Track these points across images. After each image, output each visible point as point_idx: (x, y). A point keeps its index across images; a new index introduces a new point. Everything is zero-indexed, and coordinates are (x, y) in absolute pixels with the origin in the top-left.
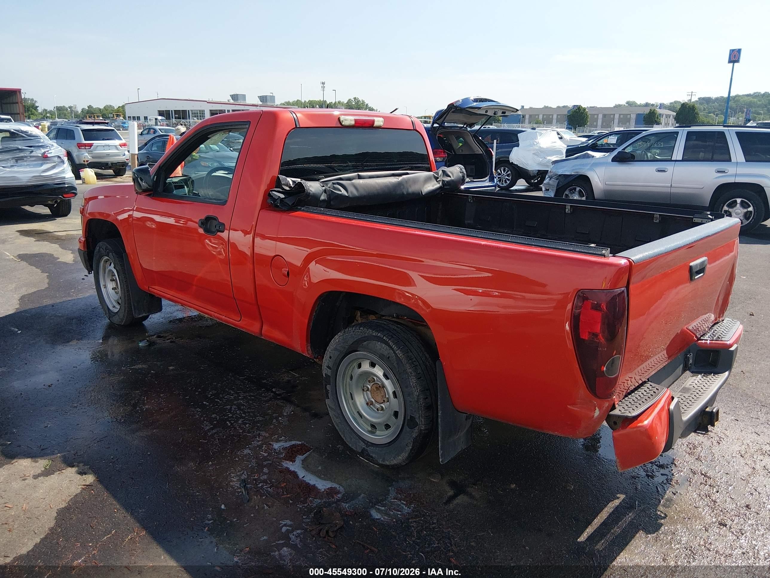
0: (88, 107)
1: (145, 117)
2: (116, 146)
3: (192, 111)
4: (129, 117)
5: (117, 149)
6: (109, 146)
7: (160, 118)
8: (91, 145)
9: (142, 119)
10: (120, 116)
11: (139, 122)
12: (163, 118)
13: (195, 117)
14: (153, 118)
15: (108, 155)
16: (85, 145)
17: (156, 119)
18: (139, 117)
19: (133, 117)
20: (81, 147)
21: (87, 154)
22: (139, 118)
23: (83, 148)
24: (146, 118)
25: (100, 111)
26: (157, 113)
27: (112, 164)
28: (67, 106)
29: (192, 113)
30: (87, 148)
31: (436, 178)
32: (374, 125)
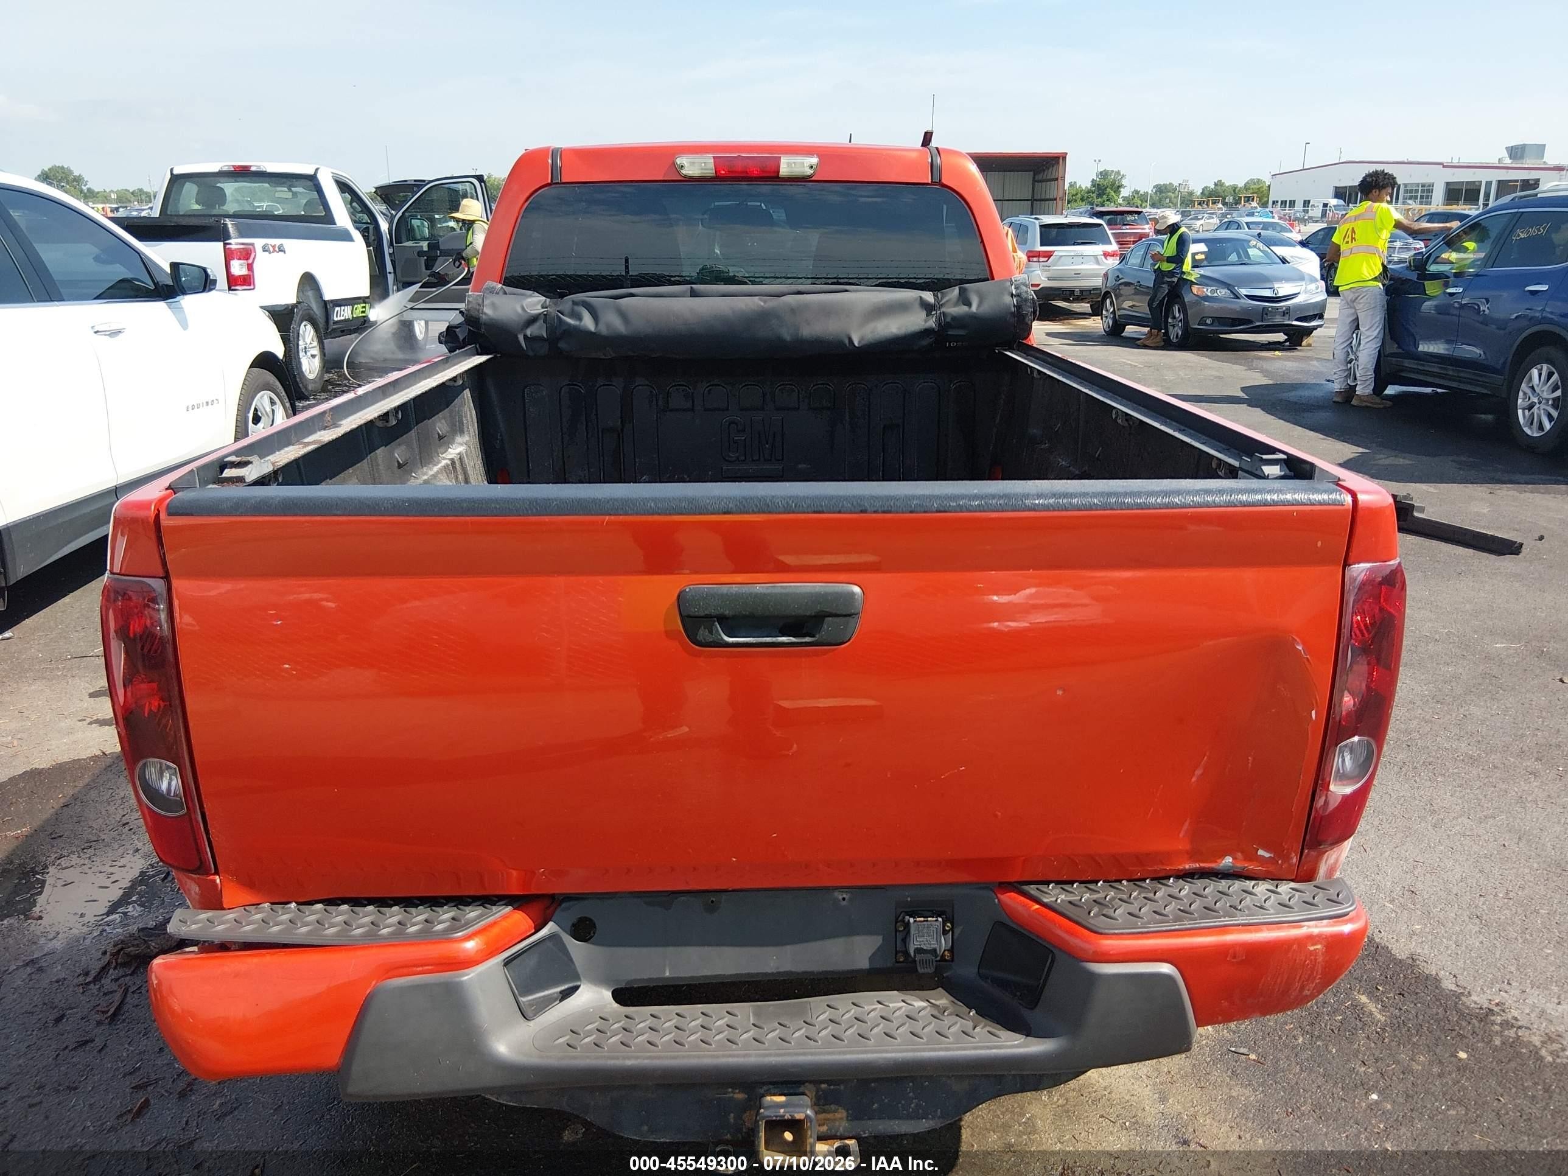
0: (1216, 184)
1: (1305, 201)
2: (1095, 257)
3: (1406, 185)
4: (1274, 202)
5: (1098, 263)
6: (1082, 256)
7: (1334, 202)
8: (1048, 255)
9: (1299, 206)
10: (1253, 200)
11: (1282, 212)
12: (1341, 202)
13: (1410, 198)
14: (1319, 202)
15: (1077, 275)
17: (1325, 205)
18: (1294, 201)
19: (1282, 202)
20: (1031, 259)
21: (1039, 272)
22: (1292, 203)
24: (1306, 203)
25: (1234, 191)
26: (1331, 191)
27: (1082, 291)
28: (1176, 184)
29: (1406, 191)
30: (1041, 259)
31: (929, 308)
32: (778, 172)
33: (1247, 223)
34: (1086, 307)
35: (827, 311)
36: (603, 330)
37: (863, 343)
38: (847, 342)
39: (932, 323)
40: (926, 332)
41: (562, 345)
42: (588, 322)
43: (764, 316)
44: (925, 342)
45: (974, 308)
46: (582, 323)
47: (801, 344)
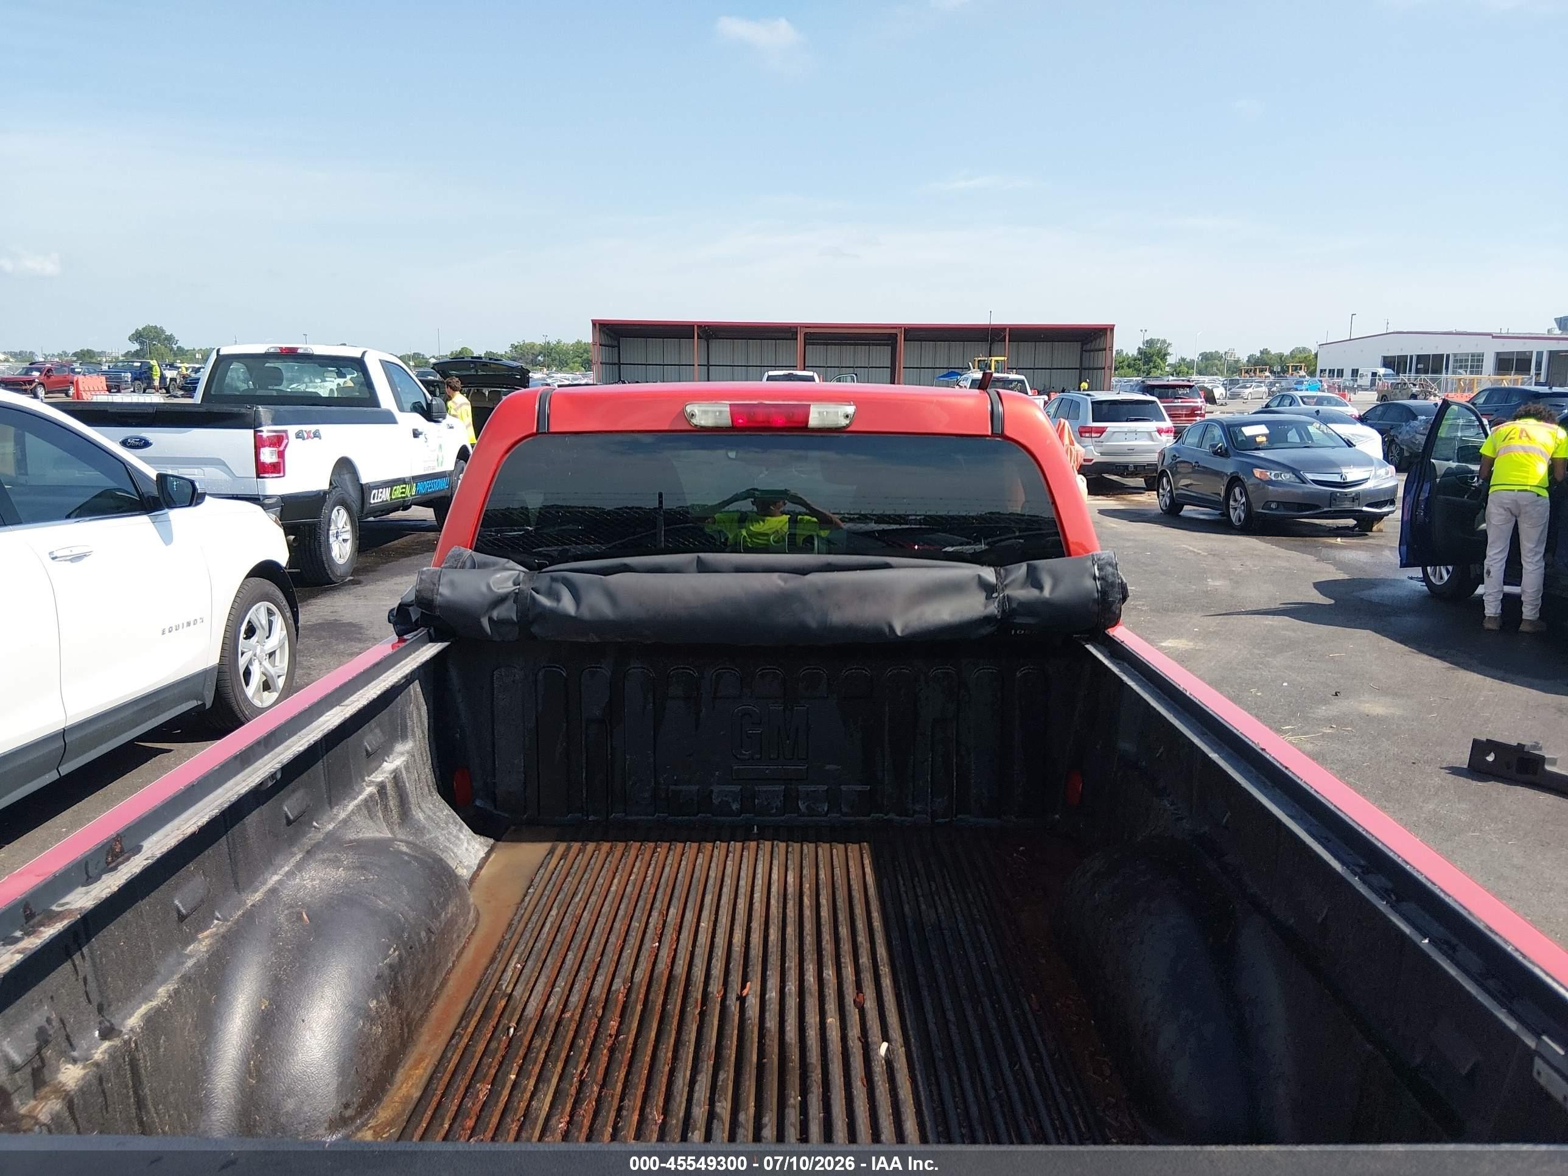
0: (1262, 352)
1: (1353, 370)
2: (1149, 433)
3: (1455, 355)
4: (1321, 371)
5: (1152, 438)
6: (1136, 432)
7: (1382, 371)
8: (1102, 431)
9: (1347, 374)
10: (1301, 369)
11: (1331, 381)
12: (1390, 371)
13: (1461, 367)
14: (1368, 371)
15: (1131, 451)
16: (1090, 430)
17: (1374, 374)
18: (1342, 370)
19: (1330, 370)
20: (1083, 435)
21: (1092, 447)
22: (1340, 373)
23: (1087, 435)
24: (1355, 372)
25: (1281, 359)
26: (1380, 361)
27: (1136, 467)
28: (1222, 352)
29: (1456, 361)
30: (1094, 435)
31: (989, 589)
32: (807, 422)
33: (1301, 397)
34: (1140, 482)
35: (862, 593)
36: (585, 613)
37: (907, 631)
38: (887, 630)
39: (993, 609)
40: (987, 620)
41: (535, 629)
42: (567, 604)
43: (785, 598)
44: (985, 631)
45: (1047, 593)
46: (561, 605)
47: (828, 630)
